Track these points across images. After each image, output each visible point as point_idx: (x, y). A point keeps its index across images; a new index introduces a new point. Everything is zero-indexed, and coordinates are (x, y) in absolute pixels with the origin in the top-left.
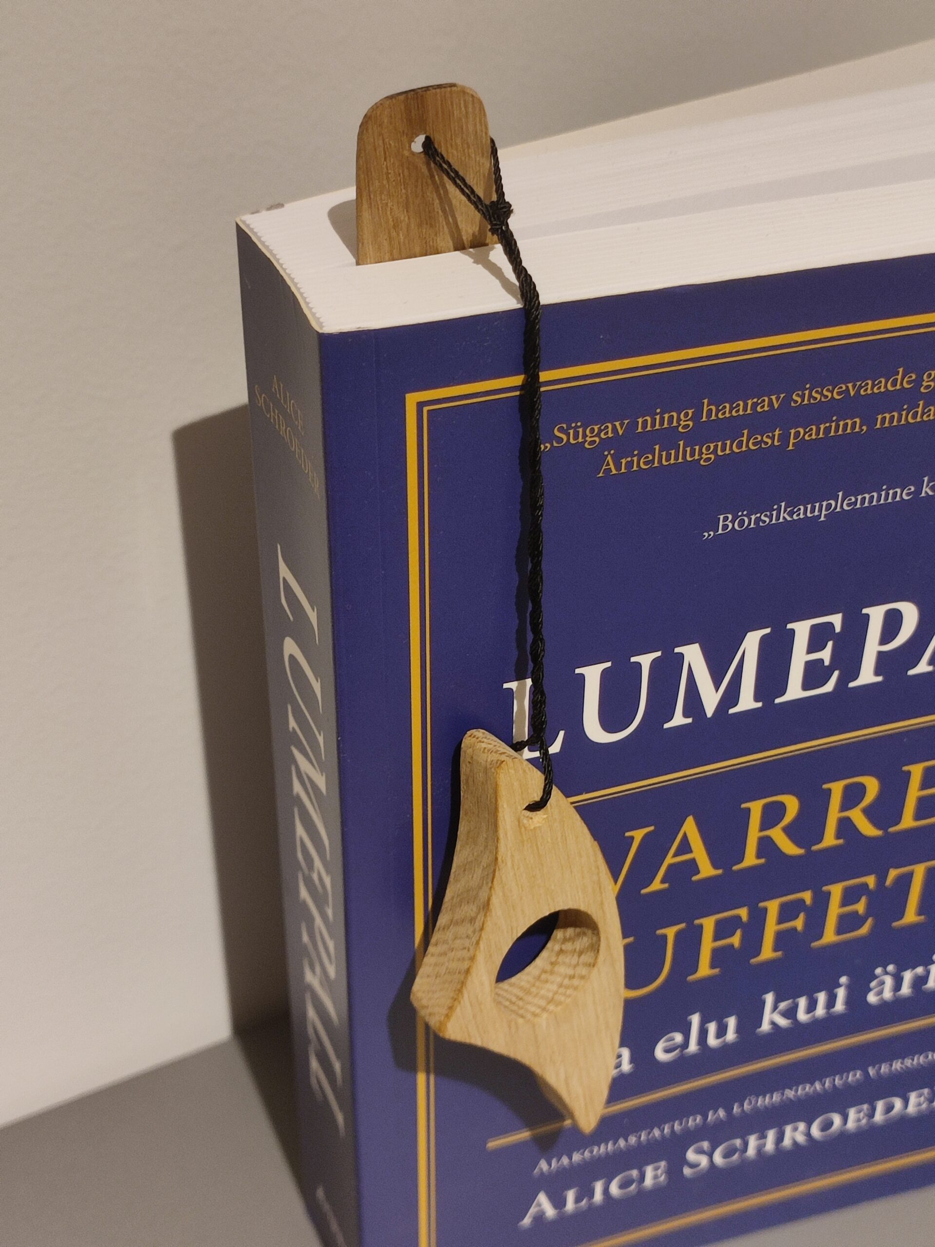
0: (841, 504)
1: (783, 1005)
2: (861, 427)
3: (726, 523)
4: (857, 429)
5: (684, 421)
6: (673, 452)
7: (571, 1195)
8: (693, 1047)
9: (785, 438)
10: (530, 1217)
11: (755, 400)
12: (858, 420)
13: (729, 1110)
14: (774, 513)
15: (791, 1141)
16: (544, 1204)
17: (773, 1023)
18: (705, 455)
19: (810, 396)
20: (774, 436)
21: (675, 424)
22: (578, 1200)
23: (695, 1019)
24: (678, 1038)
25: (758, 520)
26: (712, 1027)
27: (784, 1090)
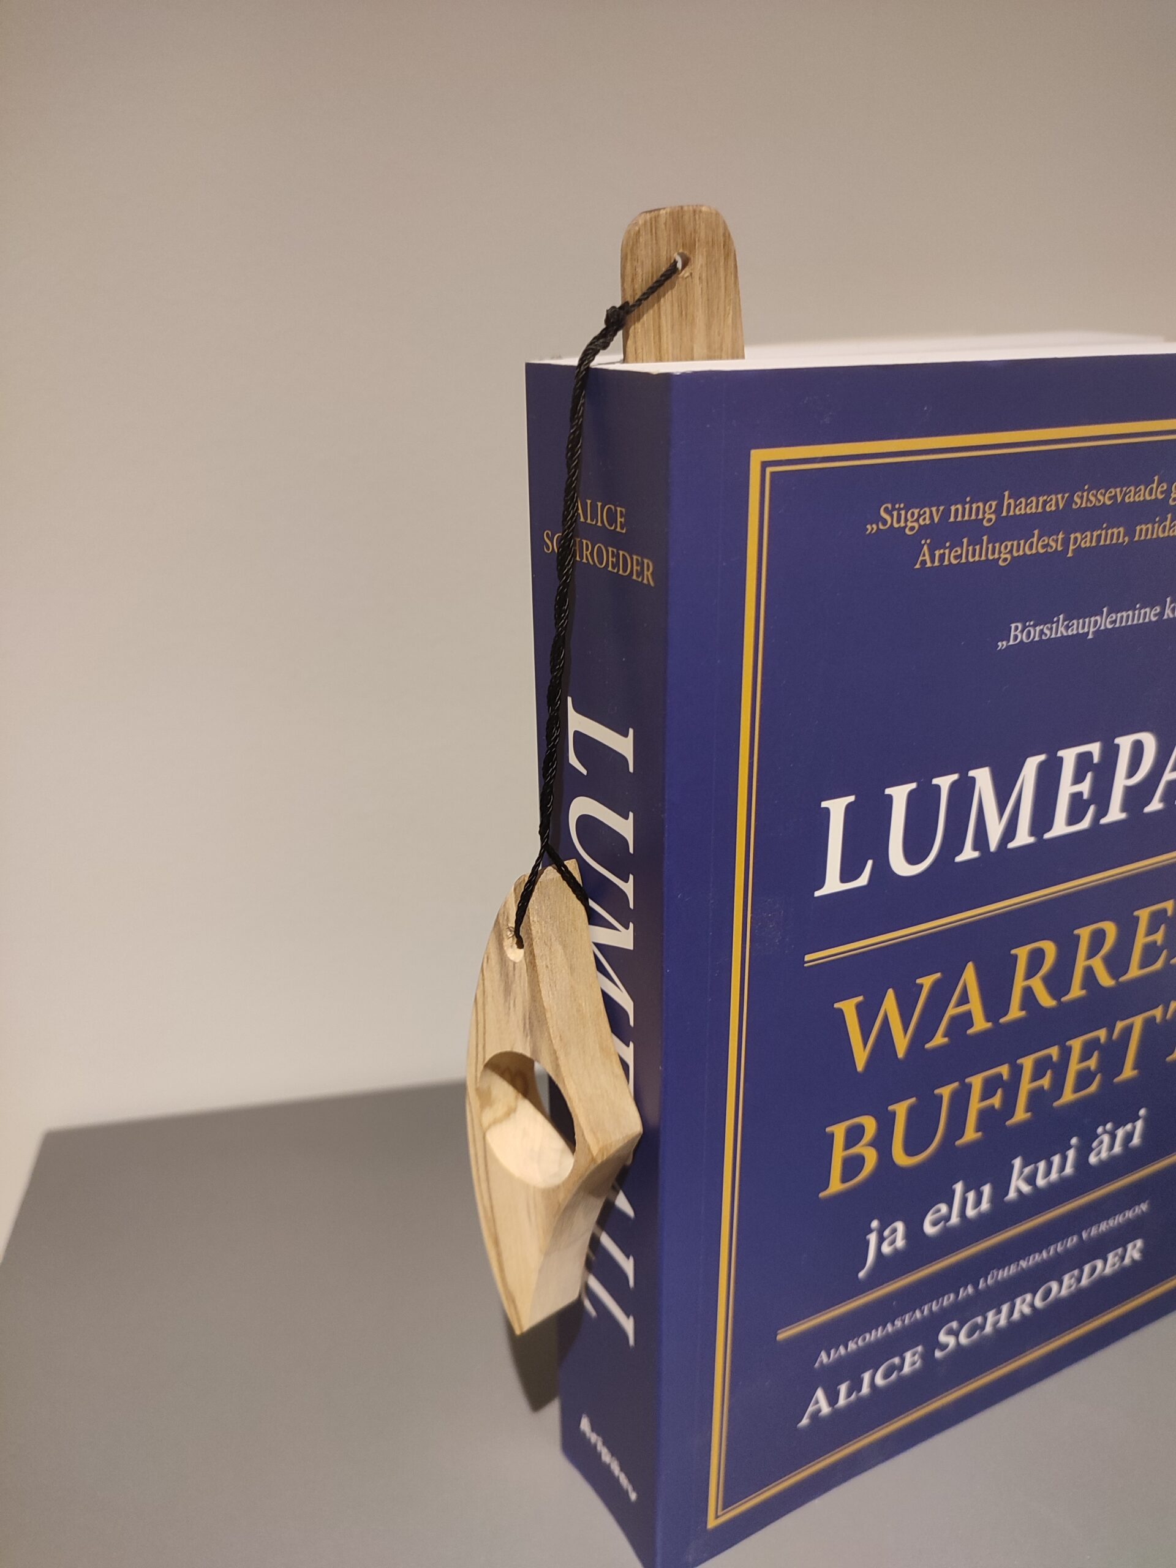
0: (1105, 621)
1: (1027, 1170)
2: (1124, 537)
3: (1018, 634)
4: (1121, 540)
5: (987, 513)
6: (978, 547)
7: (843, 1388)
8: (955, 1220)
9: (1066, 542)
10: (807, 1419)
11: (1045, 497)
12: (1121, 529)
13: (976, 1285)
14: (1054, 625)
15: (1019, 1314)
16: (821, 1402)
17: (1019, 1191)
18: (1004, 553)
19: (1088, 500)
20: (1057, 540)
21: (980, 516)
22: (849, 1395)
23: (959, 1187)
24: (943, 1208)
25: (1042, 632)
26: (971, 1196)
27: (1018, 1261)
